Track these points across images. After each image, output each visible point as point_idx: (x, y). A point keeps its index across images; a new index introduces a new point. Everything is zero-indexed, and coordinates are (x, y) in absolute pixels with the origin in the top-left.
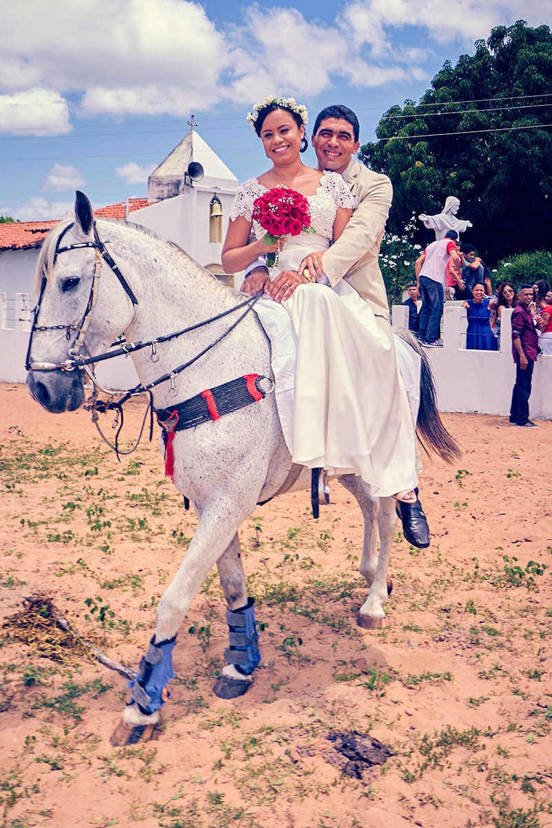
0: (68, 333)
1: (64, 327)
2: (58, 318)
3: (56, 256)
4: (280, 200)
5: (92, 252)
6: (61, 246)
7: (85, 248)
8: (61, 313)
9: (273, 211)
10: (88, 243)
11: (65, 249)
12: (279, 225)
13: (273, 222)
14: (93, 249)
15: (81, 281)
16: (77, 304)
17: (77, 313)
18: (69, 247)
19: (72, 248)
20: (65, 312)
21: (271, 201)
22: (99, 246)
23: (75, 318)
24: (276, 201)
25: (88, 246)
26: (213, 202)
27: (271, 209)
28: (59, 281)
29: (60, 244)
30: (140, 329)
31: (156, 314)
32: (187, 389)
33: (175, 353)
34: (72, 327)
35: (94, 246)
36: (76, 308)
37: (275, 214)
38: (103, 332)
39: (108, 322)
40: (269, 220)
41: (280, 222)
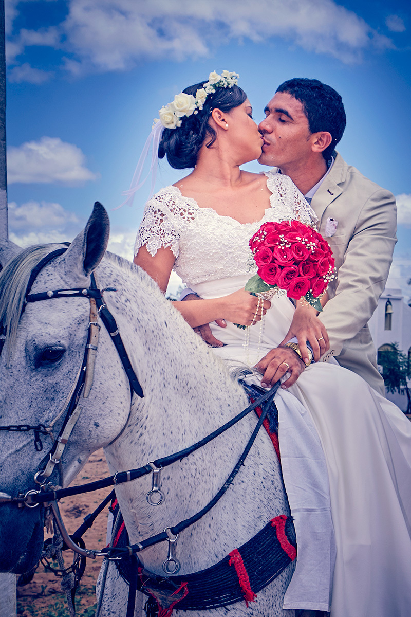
0: (37, 439)
1: (29, 428)
2: (20, 413)
3: (24, 305)
4: (299, 238)
5: (84, 305)
6: (35, 290)
7: (77, 298)
8: (27, 404)
9: (281, 247)
10: (81, 290)
11: (43, 297)
12: (279, 270)
13: (273, 261)
14: (86, 300)
15: (66, 354)
16: (56, 392)
17: (52, 409)
18: (51, 293)
19: (56, 295)
20: (34, 405)
21: (285, 233)
22: (95, 294)
23: (47, 415)
24: (293, 237)
25: (80, 294)
26: (387, 304)
27: (281, 242)
28: (31, 348)
29: (34, 285)
30: (145, 437)
31: (170, 412)
32: (209, 530)
33: (198, 474)
34: (42, 428)
35: (89, 296)
36: (53, 399)
37: (282, 252)
38: (85, 441)
39: (97, 425)
40: (268, 256)
41: (280, 267)
